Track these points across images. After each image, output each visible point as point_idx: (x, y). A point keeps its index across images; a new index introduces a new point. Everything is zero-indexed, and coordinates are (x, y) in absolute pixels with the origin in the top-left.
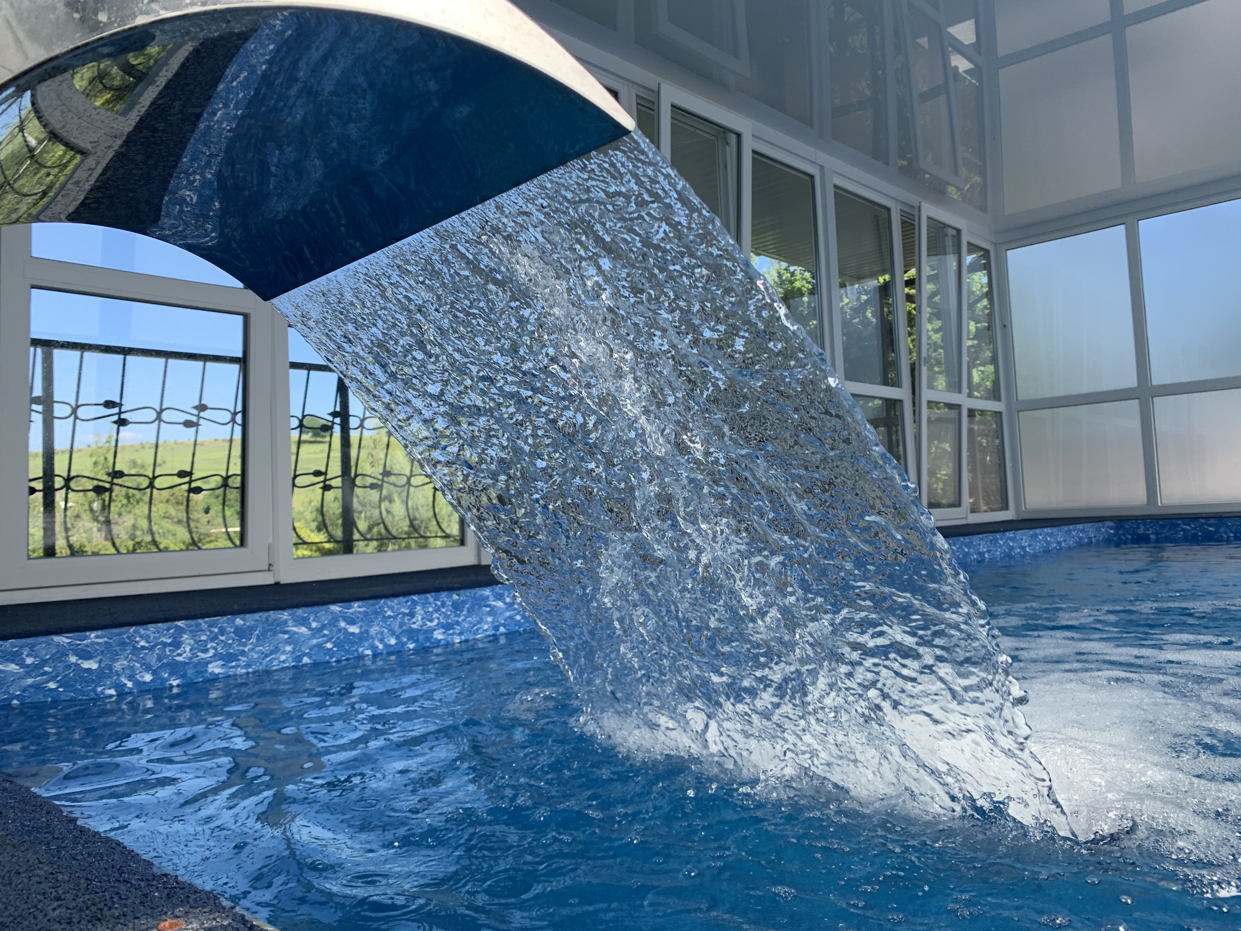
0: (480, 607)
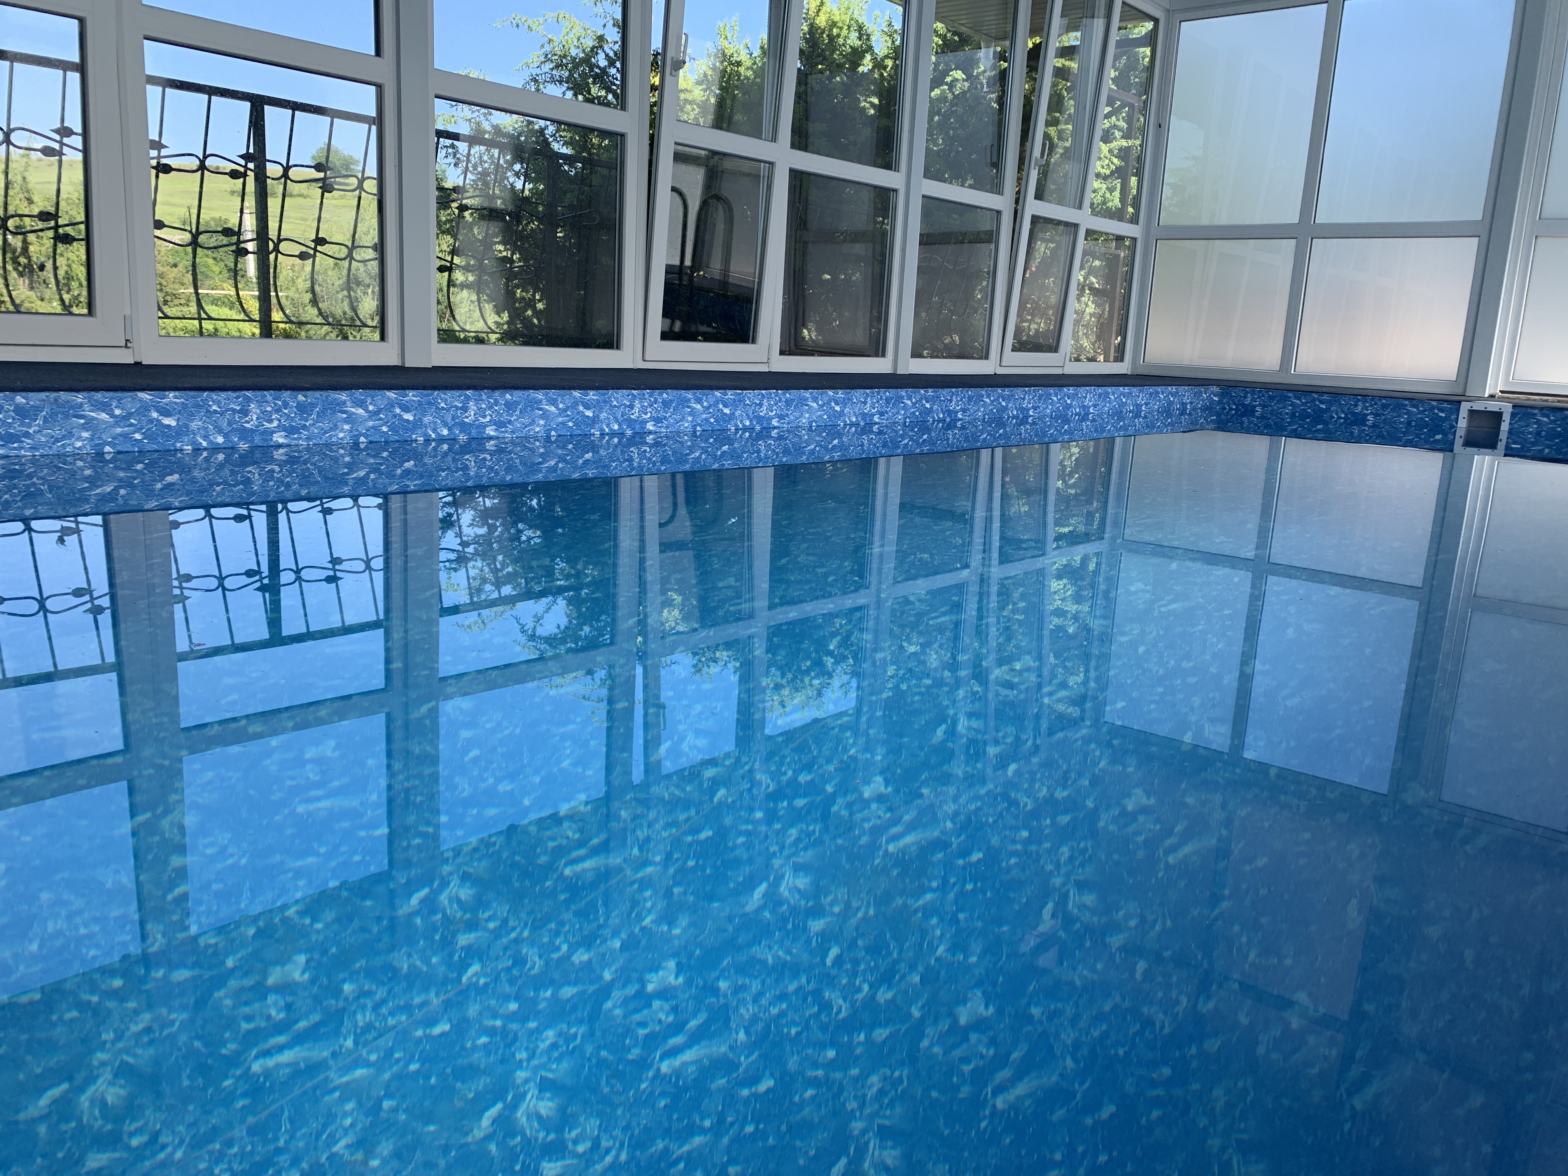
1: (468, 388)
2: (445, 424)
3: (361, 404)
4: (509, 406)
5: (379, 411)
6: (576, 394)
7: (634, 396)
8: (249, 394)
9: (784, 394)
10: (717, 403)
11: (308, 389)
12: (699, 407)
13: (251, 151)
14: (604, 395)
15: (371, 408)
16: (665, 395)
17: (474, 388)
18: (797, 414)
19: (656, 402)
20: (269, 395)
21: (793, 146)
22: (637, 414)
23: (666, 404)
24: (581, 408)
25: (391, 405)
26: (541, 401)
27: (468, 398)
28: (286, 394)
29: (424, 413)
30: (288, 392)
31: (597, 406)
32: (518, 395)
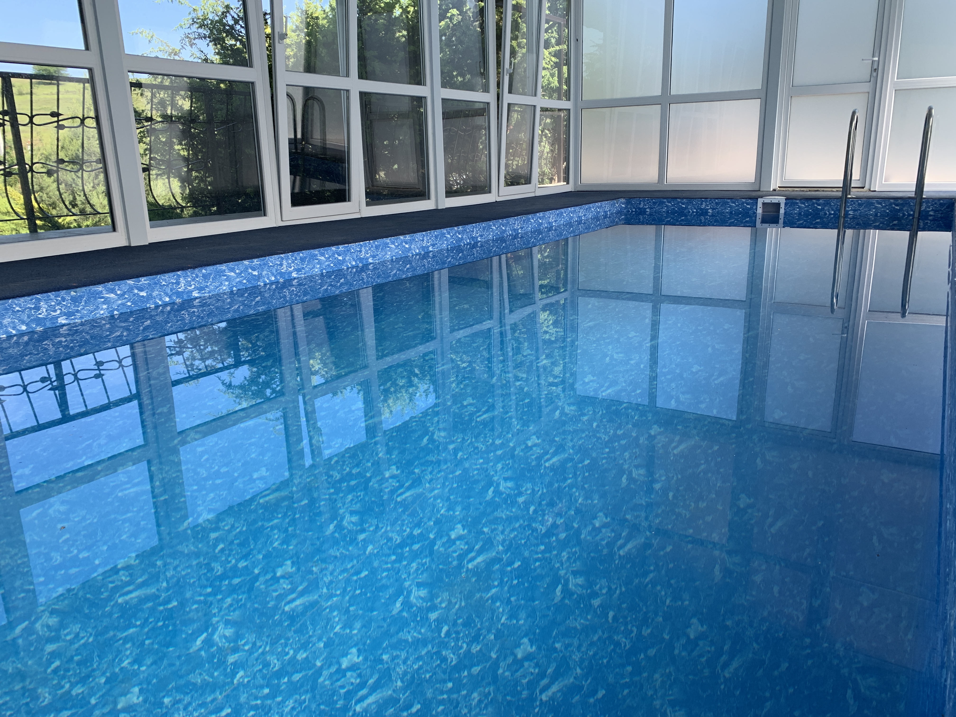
0: (220, 276)
1: (179, 270)
2: (167, 294)
3: (112, 291)
4: (205, 277)
5: (124, 293)
6: (246, 262)
7: (282, 258)
8: (38, 296)
9: (374, 243)
10: (334, 254)
11: (77, 287)
12: (323, 258)
13: (6, 108)
14: (263, 260)
15: (119, 292)
16: (301, 255)
17: (183, 269)
18: (383, 253)
19: (296, 259)
20: (51, 295)
21: (359, 78)
22: (285, 269)
23: (302, 260)
24: (250, 271)
25: (131, 289)
26: (225, 270)
27: (179, 277)
28: (63, 293)
29: (153, 290)
30: (64, 291)
31: (260, 268)
32: (210, 269)
